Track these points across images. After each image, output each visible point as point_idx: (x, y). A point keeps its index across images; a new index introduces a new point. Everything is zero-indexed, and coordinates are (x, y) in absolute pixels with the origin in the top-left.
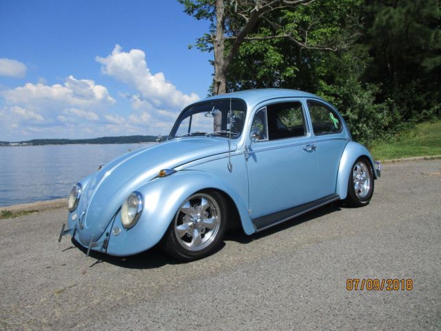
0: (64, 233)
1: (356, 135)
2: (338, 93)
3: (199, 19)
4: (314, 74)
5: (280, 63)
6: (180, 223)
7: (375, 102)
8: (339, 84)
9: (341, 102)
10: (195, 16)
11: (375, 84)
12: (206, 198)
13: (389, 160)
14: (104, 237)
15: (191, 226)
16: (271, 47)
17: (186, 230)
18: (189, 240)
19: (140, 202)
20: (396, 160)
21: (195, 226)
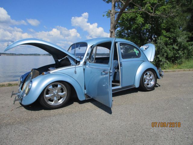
0: (13, 94)
1: (177, 56)
2: (170, 36)
3: (108, 3)
4: (161, 27)
5: (142, 23)
6: (47, 94)
7: (188, 41)
8: (172, 32)
9: (172, 41)
10: (106, 2)
11: (190, 32)
12: (60, 85)
13: (187, 69)
14: (22, 97)
15: (52, 95)
16: (139, 15)
17: (50, 97)
18: (52, 101)
19: (31, 85)
20: (191, 69)
21: (54, 96)
